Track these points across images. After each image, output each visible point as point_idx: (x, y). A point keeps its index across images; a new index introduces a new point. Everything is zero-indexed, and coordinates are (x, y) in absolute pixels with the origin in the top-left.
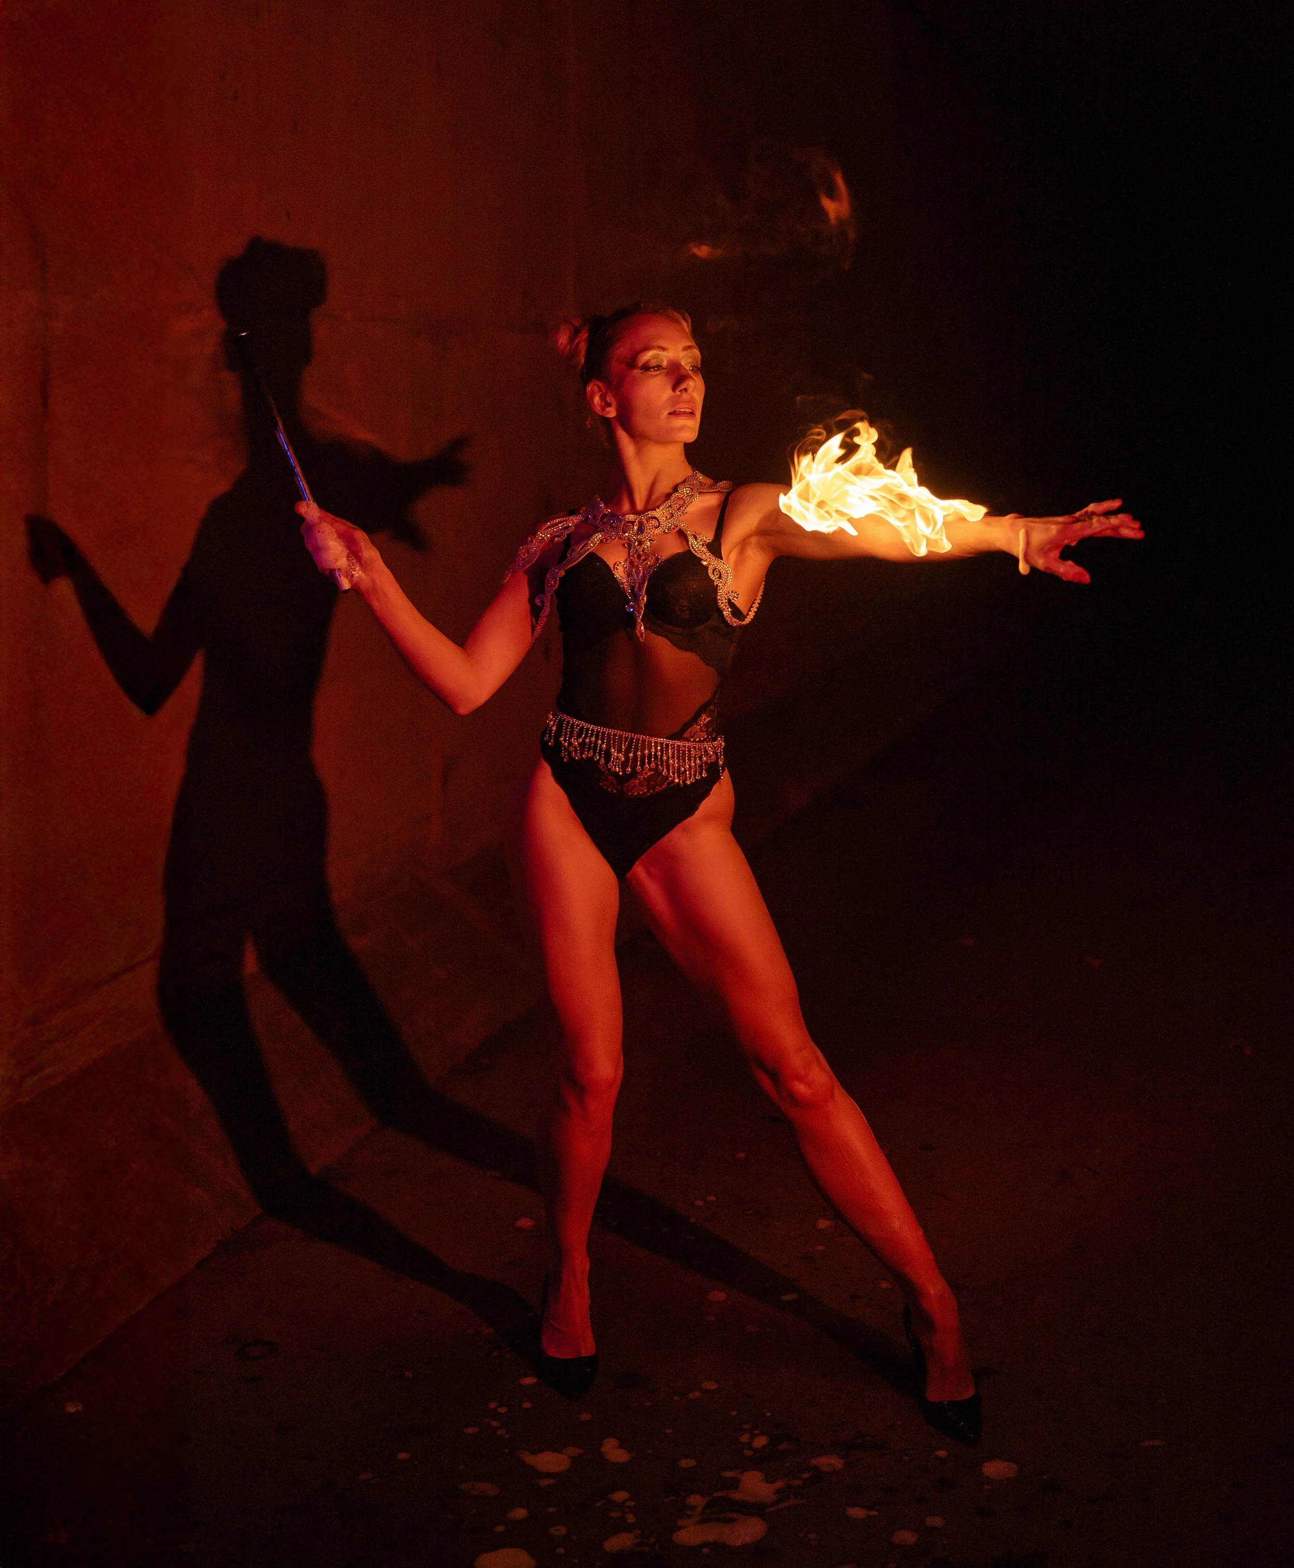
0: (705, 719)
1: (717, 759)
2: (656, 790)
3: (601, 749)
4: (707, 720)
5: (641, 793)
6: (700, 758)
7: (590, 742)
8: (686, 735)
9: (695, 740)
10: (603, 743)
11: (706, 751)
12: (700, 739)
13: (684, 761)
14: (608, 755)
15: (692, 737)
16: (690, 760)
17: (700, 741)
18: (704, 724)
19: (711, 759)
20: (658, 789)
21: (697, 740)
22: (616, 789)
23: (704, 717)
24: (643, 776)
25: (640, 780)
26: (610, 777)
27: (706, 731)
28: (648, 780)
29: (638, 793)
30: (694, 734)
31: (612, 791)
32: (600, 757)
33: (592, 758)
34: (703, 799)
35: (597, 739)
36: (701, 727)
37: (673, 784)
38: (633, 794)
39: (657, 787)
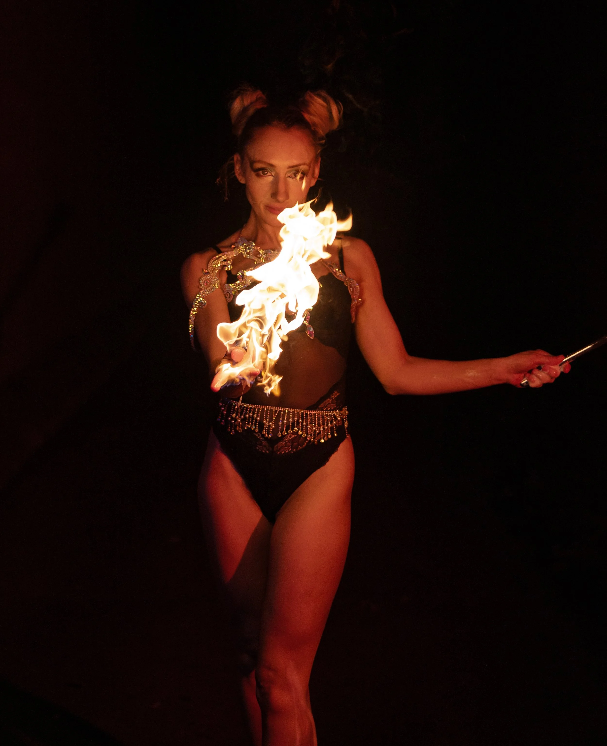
0: (336, 394)
1: (343, 423)
2: (298, 449)
3: (256, 420)
4: (337, 395)
5: (287, 451)
6: (331, 422)
7: (249, 416)
8: (321, 406)
9: (327, 409)
10: (257, 416)
11: (335, 417)
12: (331, 408)
13: (319, 425)
14: (261, 426)
15: (325, 407)
16: (323, 424)
17: (330, 410)
18: (335, 398)
19: (339, 424)
20: (300, 448)
21: (329, 409)
22: (268, 450)
23: (335, 393)
24: (288, 438)
25: (286, 442)
26: (263, 442)
27: (336, 403)
28: (293, 441)
29: (285, 452)
30: (327, 405)
31: (266, 452)
32: (256, 427)
33: (251, 428)
34: (333, 453)
35: (254, 414)
36: (333, 400)
37: (311, 443)
38: (281, 453)
39: (299, 446)
